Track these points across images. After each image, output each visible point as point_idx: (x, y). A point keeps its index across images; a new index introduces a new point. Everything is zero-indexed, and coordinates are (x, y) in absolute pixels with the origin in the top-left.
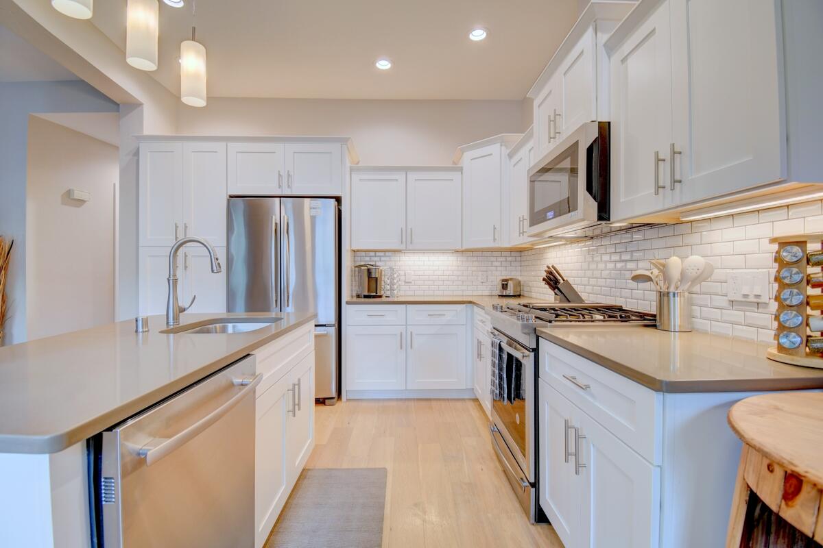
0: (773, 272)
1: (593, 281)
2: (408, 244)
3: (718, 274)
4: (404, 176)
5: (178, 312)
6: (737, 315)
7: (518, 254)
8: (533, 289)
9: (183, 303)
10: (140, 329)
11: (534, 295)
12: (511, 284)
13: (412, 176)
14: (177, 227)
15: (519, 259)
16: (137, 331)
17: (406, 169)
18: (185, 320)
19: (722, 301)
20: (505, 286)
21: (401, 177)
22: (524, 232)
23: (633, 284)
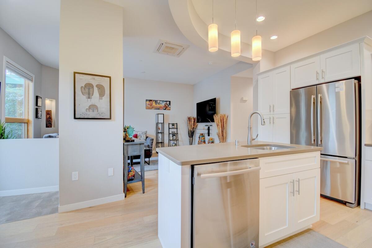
5: (251, 140)
9: (254, 137)
10: (236, 144)
14: (270, 107)
16: (236, 145)
18: (254, 143)
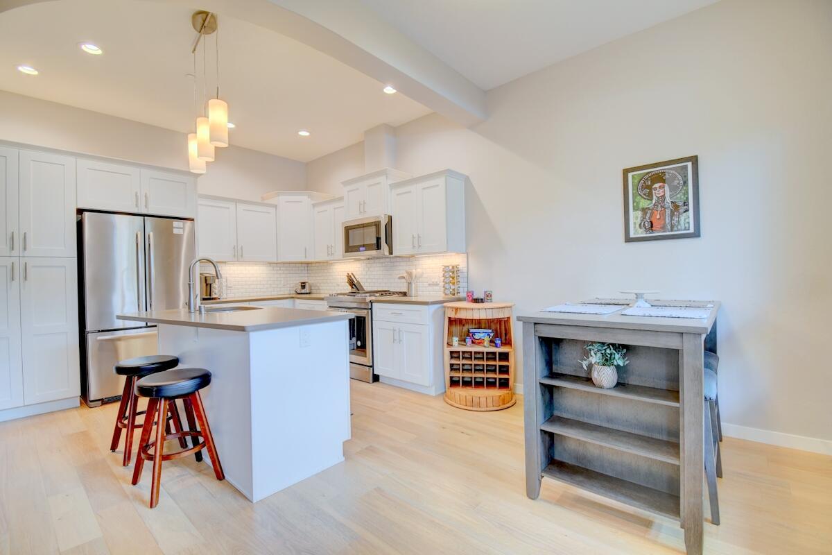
0: (442, 274)
1: (369, 280)
2: (239, 257)
3: (425, 276)
4: (234, 206)
6: (430, 288)
7: (306, 265)
8: (321, 288)
11: (322, 292)
12: (307, 286)
13: (241, 207)
15: (306, 269)
17: (236, 201)
19: (426, 284)
20: (303, 287)
21: (232, 206)
22: (332, 254)
23: (399, 281)
